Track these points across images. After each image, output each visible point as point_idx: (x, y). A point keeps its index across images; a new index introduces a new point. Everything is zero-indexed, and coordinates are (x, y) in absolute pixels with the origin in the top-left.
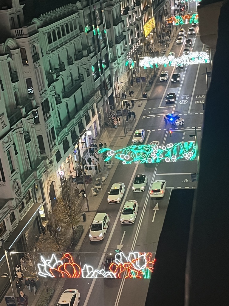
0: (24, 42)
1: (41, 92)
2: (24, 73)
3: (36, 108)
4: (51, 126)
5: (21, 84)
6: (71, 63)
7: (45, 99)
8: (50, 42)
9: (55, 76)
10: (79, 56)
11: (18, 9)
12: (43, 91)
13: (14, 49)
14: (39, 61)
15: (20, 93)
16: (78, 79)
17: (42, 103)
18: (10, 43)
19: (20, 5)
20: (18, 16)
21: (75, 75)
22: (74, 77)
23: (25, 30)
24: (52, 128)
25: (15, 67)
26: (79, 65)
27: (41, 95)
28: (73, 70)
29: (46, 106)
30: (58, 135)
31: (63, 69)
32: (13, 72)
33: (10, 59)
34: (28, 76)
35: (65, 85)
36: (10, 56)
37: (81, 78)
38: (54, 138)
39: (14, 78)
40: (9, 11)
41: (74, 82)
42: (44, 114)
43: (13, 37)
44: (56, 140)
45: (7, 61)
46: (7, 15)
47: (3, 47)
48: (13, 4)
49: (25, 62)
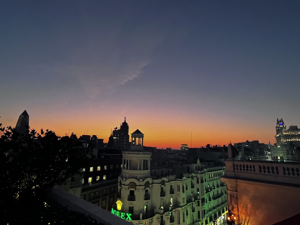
0: (199, 176)
1: (202, 194)
2: (197, 186)
3: (199, 200)
4: (204, 209)
5: (195, 190)
6: (218, 187)
7: (203, 197)
8: (210, 178)
9: (209, 190)
10: (222, 185)
11: (199, 165)
13: (195, 177)
14: (203, 183)
15: (194, 193)
17: (202, 199)
18: (194, 175)
19: (200, 163)
20: (199, 167)
21: (220, 192)
23: (200, 172)
24: (205, 210)
25: (194, 183)
26: (222, 189)
28: (219, 189)
29: (203, 200)
30: (207, 214)
31: (214, 188)
32: (193, 185)
33: (192, 180)
35: (215, 194)
36: (193, 179)
37: (222, 194)
38: (205, 214)
39: (193, 187)
40: (196, 165)
41: (219, 194)
42: (202, 203)
43: (195, 173)
44: (206, 215)
45: (190, 181)
46: (194, 166)
47: (190, 176)
48: (197, 163)
49: (198, 182)
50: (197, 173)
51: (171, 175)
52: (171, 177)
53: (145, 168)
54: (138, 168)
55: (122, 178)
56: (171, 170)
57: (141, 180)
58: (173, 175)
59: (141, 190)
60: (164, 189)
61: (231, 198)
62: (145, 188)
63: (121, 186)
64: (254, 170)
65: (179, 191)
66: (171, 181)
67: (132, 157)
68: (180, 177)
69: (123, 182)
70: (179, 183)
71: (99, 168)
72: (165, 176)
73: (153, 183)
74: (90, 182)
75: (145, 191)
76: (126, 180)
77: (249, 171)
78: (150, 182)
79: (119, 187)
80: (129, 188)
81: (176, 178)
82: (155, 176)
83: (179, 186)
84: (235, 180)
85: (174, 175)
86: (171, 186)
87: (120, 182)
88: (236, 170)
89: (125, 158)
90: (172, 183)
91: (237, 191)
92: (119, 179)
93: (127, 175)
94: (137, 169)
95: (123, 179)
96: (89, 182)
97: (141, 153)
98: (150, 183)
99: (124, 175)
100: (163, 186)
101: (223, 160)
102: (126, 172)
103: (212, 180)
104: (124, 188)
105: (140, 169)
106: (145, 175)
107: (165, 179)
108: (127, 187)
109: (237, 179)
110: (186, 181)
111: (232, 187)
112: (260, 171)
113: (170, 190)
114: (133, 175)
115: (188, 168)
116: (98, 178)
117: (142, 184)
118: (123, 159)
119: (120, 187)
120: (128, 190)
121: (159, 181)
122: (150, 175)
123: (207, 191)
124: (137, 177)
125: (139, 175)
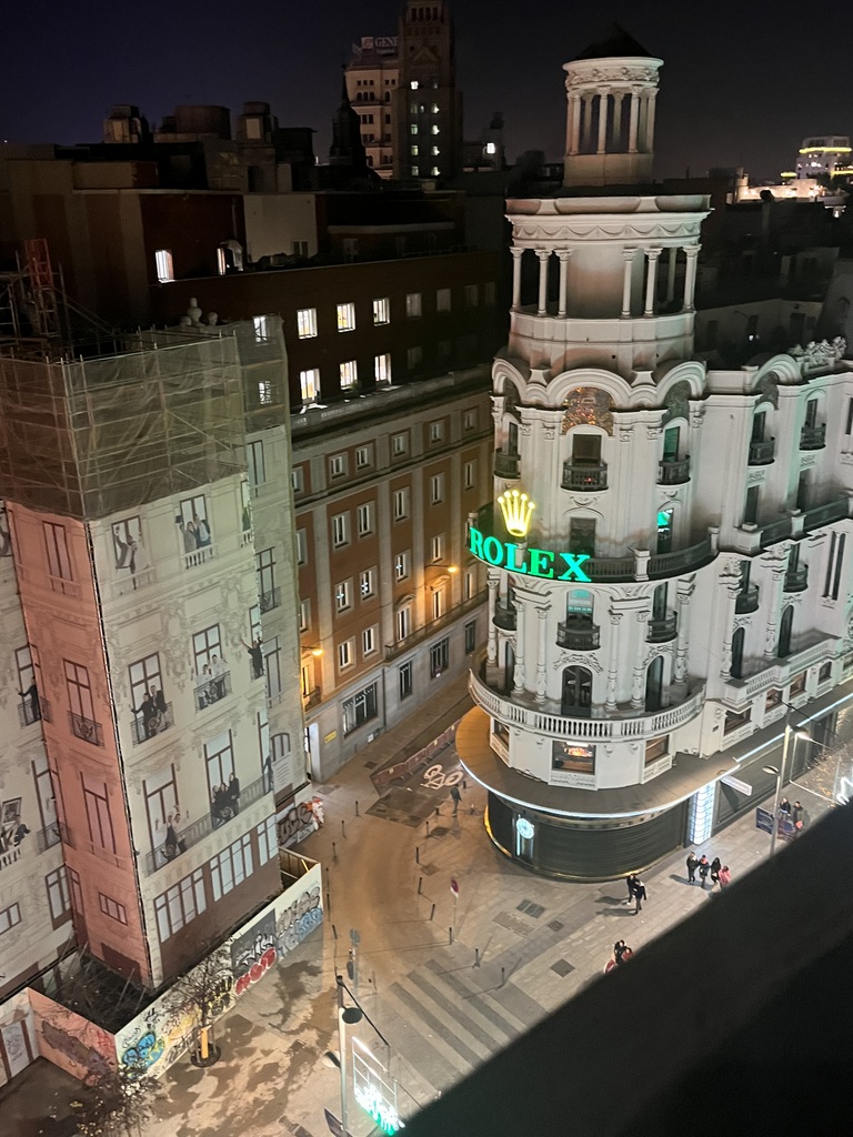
51: (818, 341)
52: (821, 353)
53: (668, 304)
54: (626, 307)
55: (523, 366)
57: (644, 376)
58: (831, 342)
59: (640, 429)
60: (769, 421)
62: (666, 419)
63: (518, 415)
66: (813, 377)
67: (581, 236)
69: (528, 393)
71: (346, 317)
72: (783, 349)
73: (706, 394)
74: (313, 395)
75: (663, 435)
76: (549, 378)
78: (696, 389)
79: (503, 421)
80: (567, 424)
81: (845, 357)
85: (837, 340)
86: (812, 406)
87: (511, 392)
90: (817, 389)
92: (502, 372)
94: (617, 314)
95: (526, 375)
96: (304, 397)
98: (694, 393)
100: (767, 406)
104: (538, 424)
105: (638, 311)
106: (664, 350)
107: (784, 366)
108: (559, 415)
113: (803, 430)
114: (589, 346)
116: (348, 374)
118: (517, 251)
120: (564, 433)
121: (749, 376)
122: (691, 344)
124: (614, 357)
125: (631, 346)
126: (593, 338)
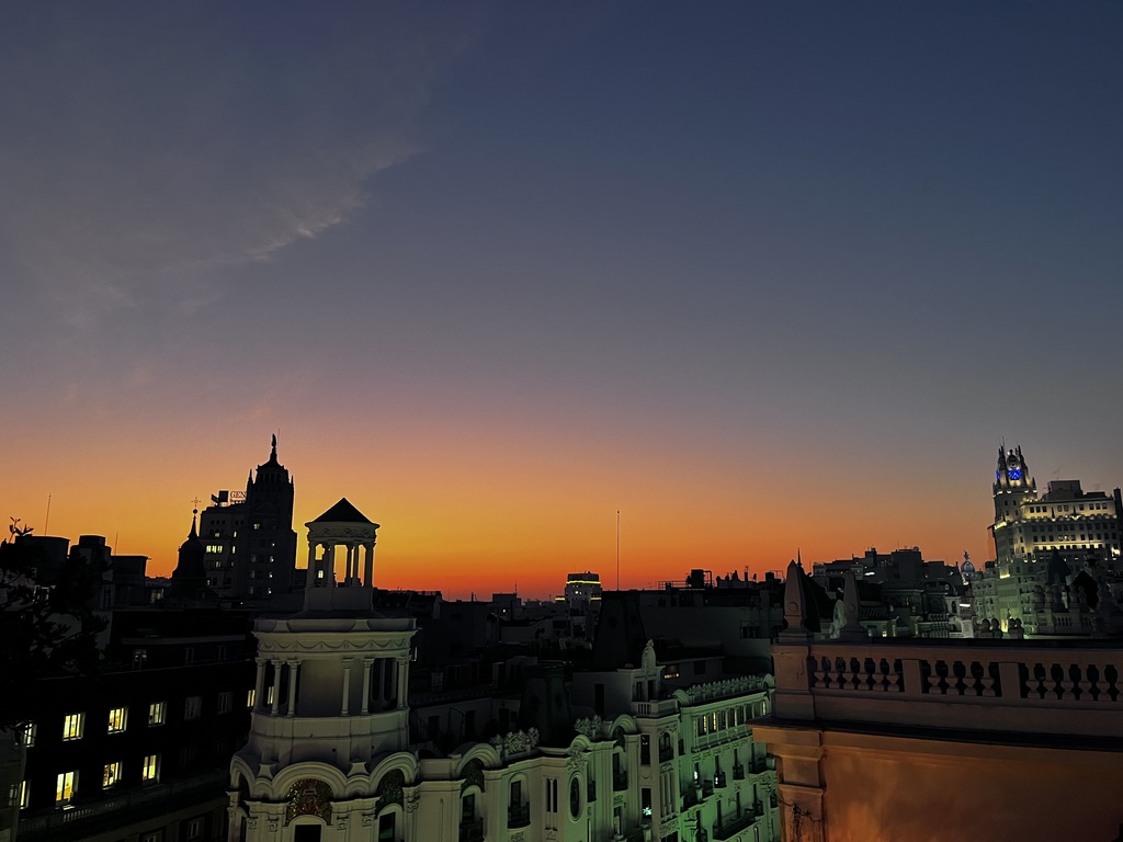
0: (651, 726)
1: (666, 817)
2: (640, 777)
5: (631, 796)
6: (738, 775)
7: (671, 832)
8: (701, 733)
9: (700, 793)
10: (758, 765)
11: (652, 672)
12: (671, 816)
13: (630, 733)
14: (670, 761)
15: (628, 812)
16: (751, 807)
17: (663, 840)
18: (626, 722)
19: (657, 665)
20: (651, 683)
21: (747, 800)
22: (743, 803)
23: (654, 707)
25: (627, 765)
26: (757, 783)
27: (664, 822)
28: (746, 789)
31: (722, 784)
32: (621, 772)
33: (619, 749)
34: (645, 784)
35: (723, 813)
36: (622, 743)
37: (757, 809)
39: (620, 782)
40: (635, 672)
41: (742, 812)
43: (631, 714)
45: (612, 752)
46: (629, 678)
47: (610, 728)
48: (644, 663)
49: (646, 760)
50: (646, 714)
51: (516, 732)
52: (518, 741)
53: (382, 701)
54: (345, 706)
55: (254, 761)
56: (514, 706)
57: (359, 766)
58: (526, 732)
59: (356, 817)
60: (478, 802)
61: (797, 821)
62: (380, 806)
63: (247, 809)
64: (900, 683)
65: (555, 810)
66: (513, 761)
67: (309, 649)
68: (560, 736)
69: (257, 787)
70: (557, 767)
71: (117, 718)
72: (486, 738)
73: (419, 780)
74: (68, 796)
75: (378, 821)
76: (275, 772)
77: (878, 688)
78: (409, 775)
79: (236, 816)
80: (289, 817)
81: (541, 743)
82: (430, 740)
83: (555, 782)
84: (815, 734)
85: (532, 730)
86: (516, 787)
87: (244, 788)
88: (820, 686)
89: (269, 656)
90: (518, 772)
91: (823, 786)
92: (237, 769)
93: (283, 749)
94: (337, 713)
95: (256, 770)
96: (59, 798)
97: (361, 622)
98: (407, 780)
99: (263, 745)
100: (474, 789)
101: (761, 646)
102: (276, 730)
103: (715, 745)
104: (264, 817)
105: (355, 710)
106: (378, 742)
107: (485, 753)
108: (281, 807)
109: (824, 730)
110: (590, 754)
111: (801, 767)
112: (926, 687)
113: (509, 810)
114: (313, 741)
115: (600, 688)
116: (113, 774)
117: (364, 788)
118: (260, 660)
119: (240, 813)
120: (287, 825)
121: (455, 763)
122: (404, 736)
123: (690, 800)
124: (334, 750)
125: (348, 741)
126: (316, 735)
